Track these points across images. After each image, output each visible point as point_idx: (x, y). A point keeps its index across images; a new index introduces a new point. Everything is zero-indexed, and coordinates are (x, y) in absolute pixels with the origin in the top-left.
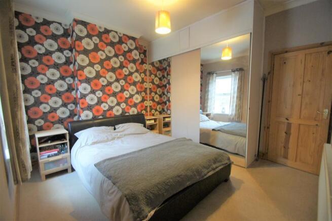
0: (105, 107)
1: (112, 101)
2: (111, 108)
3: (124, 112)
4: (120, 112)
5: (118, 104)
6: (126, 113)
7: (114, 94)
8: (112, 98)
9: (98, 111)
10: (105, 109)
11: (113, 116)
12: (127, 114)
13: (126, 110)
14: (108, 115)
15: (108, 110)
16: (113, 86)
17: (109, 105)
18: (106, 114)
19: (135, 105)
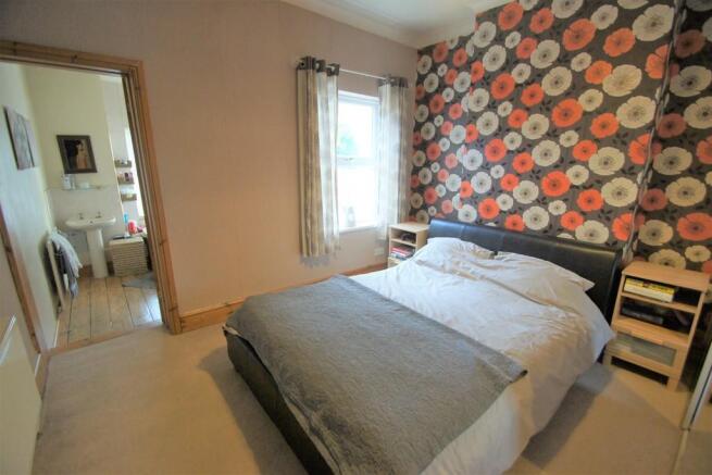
0: (504, 203)
1: (527, 190)
2: (519, 209)
3: (554, 226)
4: (544, 223)
5: (542, 201)
6: (561, 230)
7: (536, 174)
8: (527, 184)
9: (488, 209)
10: (505, 209)
11: (520, 229)
12: (564, 235)
13: (564, 223)
14: (508, 224)
15: (511, 212)
16: (536, 152)
17: (515, 201)
18: (504, 221)
19: (606, 215)
